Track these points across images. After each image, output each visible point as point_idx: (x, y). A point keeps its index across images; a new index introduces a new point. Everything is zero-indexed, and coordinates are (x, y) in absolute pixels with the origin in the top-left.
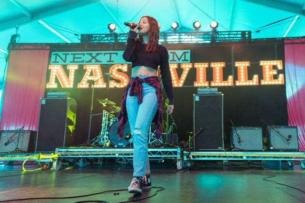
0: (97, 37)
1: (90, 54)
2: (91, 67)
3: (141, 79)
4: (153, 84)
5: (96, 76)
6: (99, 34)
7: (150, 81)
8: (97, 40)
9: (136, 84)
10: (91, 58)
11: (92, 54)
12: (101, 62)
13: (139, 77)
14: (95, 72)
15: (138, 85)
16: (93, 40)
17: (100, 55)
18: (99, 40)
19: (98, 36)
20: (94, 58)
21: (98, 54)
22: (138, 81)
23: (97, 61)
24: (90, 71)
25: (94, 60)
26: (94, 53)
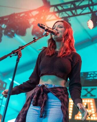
0: (91, 74)
1: (86, 90)
2: (86, 101)
3: (47, 88)
4: (60, 95)
5: (90, 109)
6: (94, 72)
7: (57, 91)
8: (91, 77)
9: (42, 93)
10: (86, 92)
11: (87, 89)
12: (95, 96)
13: (46, 85)
14: (90, 106)
15: (43, 95)
16: (88, 77)
17: (94, 90)
18: (93, 77)
19: (93, 73)
20: (89, 92)
21: (92, 89)
22: (43, 90)
23: (92, 95)
24: (85, 104)
25: (89, 95)
26: (89, 89)
